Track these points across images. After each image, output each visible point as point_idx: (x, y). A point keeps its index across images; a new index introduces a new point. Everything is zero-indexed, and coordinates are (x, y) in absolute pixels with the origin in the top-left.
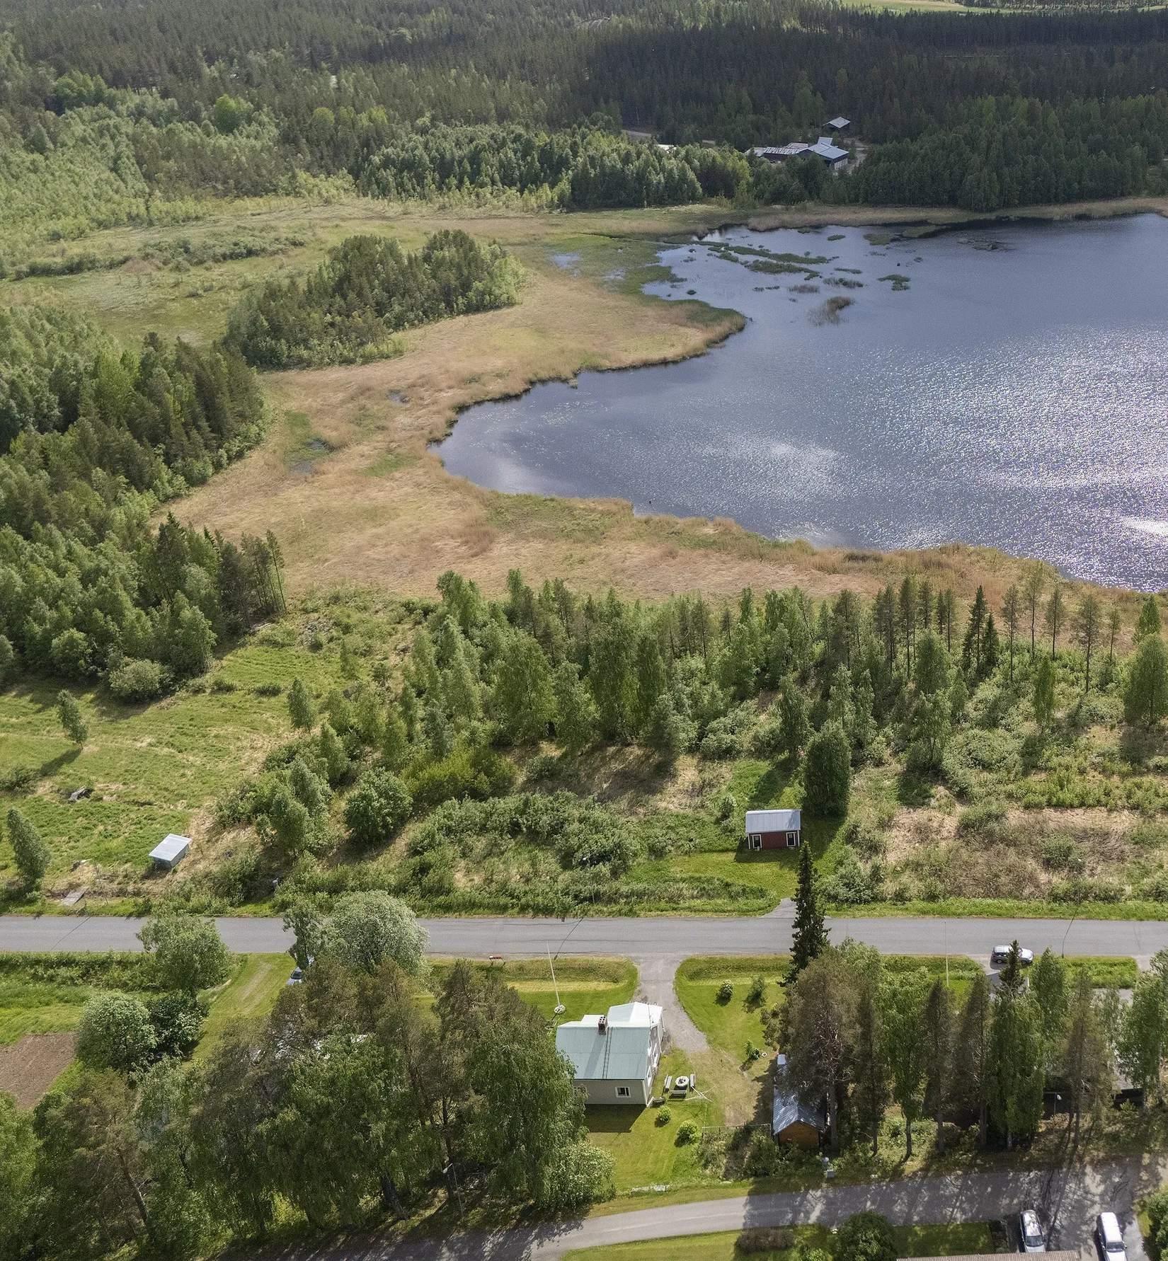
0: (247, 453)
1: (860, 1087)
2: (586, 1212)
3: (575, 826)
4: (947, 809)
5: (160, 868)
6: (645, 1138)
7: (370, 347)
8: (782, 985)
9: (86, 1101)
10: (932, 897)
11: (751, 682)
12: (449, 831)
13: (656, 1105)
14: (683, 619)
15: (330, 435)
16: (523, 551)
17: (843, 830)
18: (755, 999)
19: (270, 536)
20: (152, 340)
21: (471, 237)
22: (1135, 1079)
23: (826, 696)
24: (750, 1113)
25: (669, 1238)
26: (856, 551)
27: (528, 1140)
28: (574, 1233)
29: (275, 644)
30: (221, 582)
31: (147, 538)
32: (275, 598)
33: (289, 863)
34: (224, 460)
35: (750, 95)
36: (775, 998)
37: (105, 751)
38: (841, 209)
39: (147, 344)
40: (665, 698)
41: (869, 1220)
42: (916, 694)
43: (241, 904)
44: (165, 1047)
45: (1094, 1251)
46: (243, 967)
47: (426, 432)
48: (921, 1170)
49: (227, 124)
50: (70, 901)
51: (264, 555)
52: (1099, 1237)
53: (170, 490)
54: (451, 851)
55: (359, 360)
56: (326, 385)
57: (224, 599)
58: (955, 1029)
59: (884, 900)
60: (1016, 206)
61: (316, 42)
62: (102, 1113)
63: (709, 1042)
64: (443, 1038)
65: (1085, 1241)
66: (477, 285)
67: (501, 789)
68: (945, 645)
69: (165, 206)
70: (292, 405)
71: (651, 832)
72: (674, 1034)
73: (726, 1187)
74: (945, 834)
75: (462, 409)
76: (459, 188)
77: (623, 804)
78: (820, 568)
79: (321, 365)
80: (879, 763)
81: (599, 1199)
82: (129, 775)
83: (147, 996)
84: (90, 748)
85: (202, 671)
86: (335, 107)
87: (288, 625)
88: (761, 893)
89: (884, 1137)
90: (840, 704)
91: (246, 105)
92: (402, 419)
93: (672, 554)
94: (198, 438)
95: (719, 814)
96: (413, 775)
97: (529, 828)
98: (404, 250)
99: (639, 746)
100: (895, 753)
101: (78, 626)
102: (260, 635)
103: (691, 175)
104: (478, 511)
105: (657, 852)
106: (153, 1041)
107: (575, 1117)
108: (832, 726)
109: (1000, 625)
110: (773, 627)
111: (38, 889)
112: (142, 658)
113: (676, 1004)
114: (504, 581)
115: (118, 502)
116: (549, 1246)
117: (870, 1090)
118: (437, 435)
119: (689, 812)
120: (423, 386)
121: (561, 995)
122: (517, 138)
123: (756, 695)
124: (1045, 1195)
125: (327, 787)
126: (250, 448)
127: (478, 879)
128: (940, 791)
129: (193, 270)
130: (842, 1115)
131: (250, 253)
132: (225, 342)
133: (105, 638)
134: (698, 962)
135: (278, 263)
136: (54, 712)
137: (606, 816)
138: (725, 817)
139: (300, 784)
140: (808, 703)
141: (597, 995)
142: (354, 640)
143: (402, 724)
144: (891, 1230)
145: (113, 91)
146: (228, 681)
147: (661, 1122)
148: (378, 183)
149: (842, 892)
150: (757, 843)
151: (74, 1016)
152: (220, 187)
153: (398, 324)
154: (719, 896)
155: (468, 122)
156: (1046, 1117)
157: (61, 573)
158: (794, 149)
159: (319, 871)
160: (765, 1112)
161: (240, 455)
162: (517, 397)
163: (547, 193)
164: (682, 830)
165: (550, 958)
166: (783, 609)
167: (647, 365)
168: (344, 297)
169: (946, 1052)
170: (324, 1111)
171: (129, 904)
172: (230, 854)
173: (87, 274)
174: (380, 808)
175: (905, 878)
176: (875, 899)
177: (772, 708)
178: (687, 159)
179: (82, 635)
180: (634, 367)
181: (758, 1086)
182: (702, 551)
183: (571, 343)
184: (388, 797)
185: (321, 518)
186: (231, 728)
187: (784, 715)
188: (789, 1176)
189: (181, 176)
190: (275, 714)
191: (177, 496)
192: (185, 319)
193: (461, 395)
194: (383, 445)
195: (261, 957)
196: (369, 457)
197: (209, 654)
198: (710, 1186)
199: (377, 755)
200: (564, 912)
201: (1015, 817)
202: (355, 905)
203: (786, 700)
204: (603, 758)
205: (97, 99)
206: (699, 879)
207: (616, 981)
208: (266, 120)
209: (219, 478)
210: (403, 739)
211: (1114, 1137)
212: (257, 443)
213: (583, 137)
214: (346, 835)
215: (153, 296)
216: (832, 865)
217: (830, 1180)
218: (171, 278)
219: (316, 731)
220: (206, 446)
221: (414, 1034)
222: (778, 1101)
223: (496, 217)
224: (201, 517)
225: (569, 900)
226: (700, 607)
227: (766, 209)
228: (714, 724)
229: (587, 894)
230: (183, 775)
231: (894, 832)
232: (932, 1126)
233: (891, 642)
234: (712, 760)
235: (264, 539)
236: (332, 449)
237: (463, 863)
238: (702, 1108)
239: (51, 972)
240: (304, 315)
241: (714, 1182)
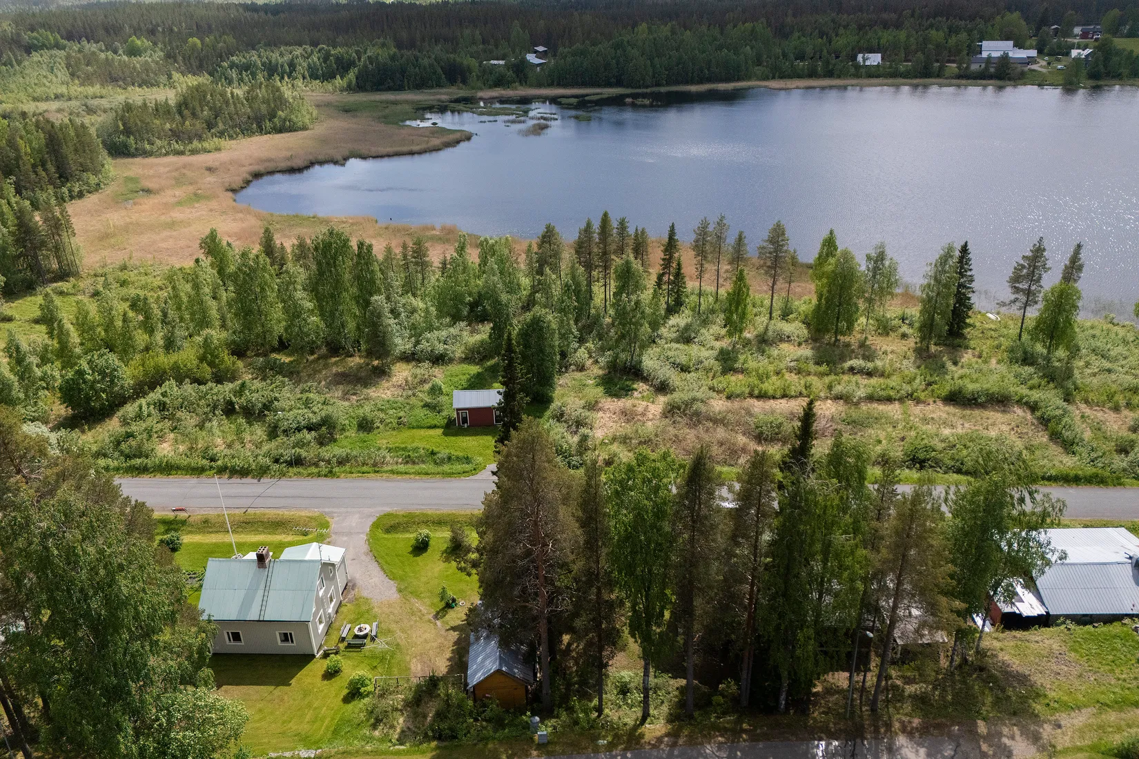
0: (87, 195)
4: (650, 399)
6: (306, 693)
7: (197, 146)
12: (162, 407)
15: (153, 186)
17: (549, 412)
18: (455, 550)
24: (441, 666)
29: (61, 292)
32: (70, 264)
42: (613, 324)
47: (225, 186)
48: (664, 735)
55: (188, 153)
56: (160, 165)
63: (400, 591)
67: (222, 378)
69: (80, 89)
70: (131, 174)
71: (360, 412)
72: (360, 582)
73: (401, 753)
74: (651, 417)
75: (257, 176)
77: (339, 393)
80: (582, 369)
87: (77, 283)
88: (467, 460)
89: (610, 695)
91: (147, 43)
92: (210, 179)
95: (428, 400)
97: (242, 407)
99: (361, 356)
100: (596, 362)
102: (49, 288)
104: (255, 223)
105: (365, 428)
113: (367, 554)
118: (236, 187)
119: (400, 399)
120: (231, 164)
121: (241, 544)
123: (468, 320)
126: (90, 193)
127: (182, 448)
128: (641, 386)
130: (556, 670)
134: (396, 516)
137: (317, 397)
141: (281, 546)
146: (9, 315)
147: (331, 674)
148: (226, 79)
150: (465, 420)
152: (121, 83)
153: (221, 136)
154: (424, 462)
160: (460, 662)
161: (81, 197)
162: (299, 170)
164: (393, 410)
165: (239, 512)
174: (93, 382)
175: (614, 449)
181: (454, 635)
184: (103, 373)
185: (130, 227)
188: (485, 739)
189: (95, 74)
193: (259, 169)
194: (191, 191)
196: (178, 197)
198: (380, 752)
200: (262, 472)
201: (719, 405)
204: (326, 365)
206: (404, 449)
207: (305, 534)
208: (158, 49)
212: (97, 190)
214: (65, 414)
217: (541, 746)
222: (475, 650)
225: (267, 462)
228: (428, 335)
229: (287, 458)
231: (600, 414)
232: (670, 683)
234: (426, 363)
236: (151, 193)
237: (171, 435)
238: (383, 659)
241: (384, 747)
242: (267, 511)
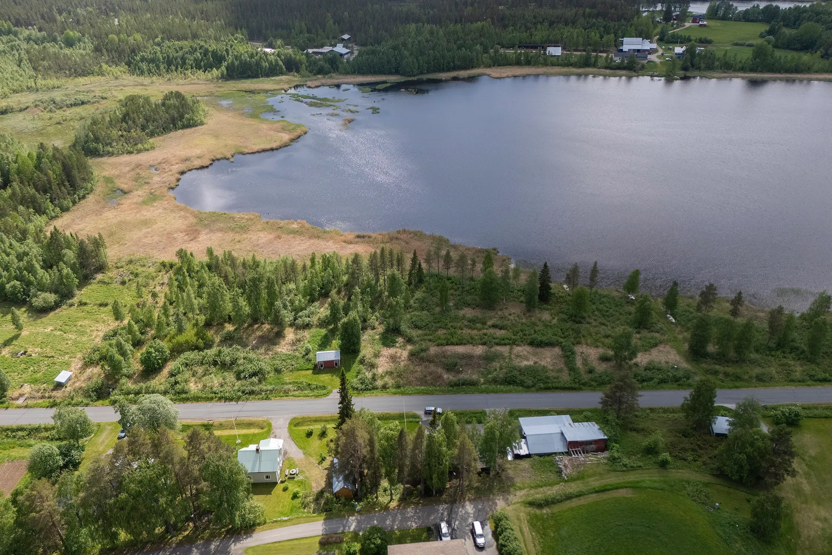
0: (87, 196)
1: (369, 472)
2: (254, 530)
3: (242, 361)
4: (403, 347)
5: (59, 386)
6: (278, 497)
7: (140, 146)
8: (335, 428)
9: (34, 493)
10: (399, 387)
11: (316, 294)
12: (187, 365)
13: (282, 482)
14: (285, 267)
15: (124, 187)
16: (213, 238)
17: (358, 359)
18: (323, 434)
19: (100, 235)
20: (42, 146)
21: (183, 93)
22: (487, 463)
23: (349, 299)
24: (323, 484)
25: (290, 540)
26: (361, 233)
27: (228, 501)
28: (249, 540)
29: (104, 283)
30: (79, 256)
31: (45, 238)
32: (104, 263)
33: (117, 381)
34: (77, 200)
35: (306, 24)
36: (332, 434)
37: (32, 334)
38: (348, 76)
39: (39, 148)
40: (278, 303)
41: (375, 530)
42: (388, 297)
43: (96, 401)
44: (66, 466)
45: (471, 537)
46: (98, 429)
47: (167, 184)
48: (397, 506)
49: (70, 43)
50: (20, 402)
51: (98, 243)
52: (473, 532)
53: (53, 214)
54: (187, 374)
55: (135, 152)
56: (121, 164)
57: (81, 263)
58: (410, 446)
59: (377, 389)
60: (425, 74)
61: (108, 4)
62: (41, 497)
63: (304, 454)
64: (189, 459)
65: (467, 534)
66: (186, 116)
67: (208, 345)
68: (400, 276)
69: (43, 82)
70: (106, 174)
71: (275, 362)
72: (288, 451)
73: (314, 517)
74: (403, 359)
75: (182, 173)
76: (176, 71)
77: (262, 350)
78: (345, 242)
79: (118, 155)
80: (373, 328)
81: (259, 524)
82: (42, 344)
83: (58, 443)
84: (25, 333)
85: (73, 296)
86: (118, 34)
87: (110, 274)
88: (324, 388)
89: (380, 492)
90: (356, 304)
91: (78, 34)
92: (156, 179)
93: (279, 237)
94: (65, 190)
95: (304, 353)
96: (170, 341)
97: (221, 362)
98: (153, 100)
99: (268, 324)
100: (380, 324)
101: (16, 278)
102: (97, 280)
103: (281, 63)
104: (193, 220)
105: (278, 371)
106: (61, 463)
107: (247, 490)
108: (353, 314)
109: (424, 265)
110: (325, 270)
111: (5, 397)
112: (46, 292)
113: (289, 438)
114: (205, 251)
115: (31, 221)
116: (239, 545)
117: (375, 473)
118: (172, 185)
119: (291, 352)
120: (164, 163)
121: (239, 436)
122: (201, 47)
123: (319, 299)
124: (449, 515)
125: (132, 348)
126: (88, 194)
127: (200, 386)
128: (400, 340)
129: (58, 112)
130: (363, 484)
131: (83, 103)
132: (74, 145)
133: (29, 284)
134: (298, 419)
135: (96, 108)
136: (9, 317)
137: (254, 356)
138: (307, 354)
139: (120, 347)
140: (342, 303)
141: (254, 435)
142: (140, 279)
143: (163, 318)
144: (385, 533)
145: (16, 28)
146: (84, 301)
147: (285, 489)
148: (139, 69)
149: (359, 386)
150: (322, 366)
151: (27, 453)
152: (67, 72)
153: (152, 135)
154: (306, 390)
155: (179, 40)
156: (449, 481)
157: (8, 255)
158: (326, 49)
159: (130, 385)
160: (329, 484)
161: (84, 197)
162: (207, 167)
163: (215, 72)
164: (289, 361)
165: (233, 419)
166: (329, 261)
167: (264, 151)
168: (127, 123)
169: (406, 456)
170: (139, 494)
171: (47, 402)
172: (90, 378)
173: (10, 115)
174: (156, 356)
175: (386, 379)
176: (374, 388)
177: (326, 305)
178: (279, 55)
179: (19, 283)
180: (259, 152)
181: (326, 472)
182: (292, 235)
183: (231, 142)
184: (159, 351)
185: (122, 225)
186: (86, 322)
187: (332, 310)
188: (341, 511)
189: (50, 68)
190: (106, 314)
191: (56, 217)
192: (56, 134)
193: (182, 167)
194: (148, 191)
195: (107, 423)
196: (142, 196)
197: (75, 288)
198: (307, 517)
199: (153, 332)
200: (238, 399)
201: (433, 350)
202: (147, 400)
203: (332, 302)
204: (253, 330)
205: (9, 32)
206: (296, 383)
207: (262, 429)
208: (87, 41)
209: (75, 208)
210: (165, 324)
211: (477, 488)
212: (91, 191)
213: (231, 46)
214: (141, 369)
215: (40, 124)
216: (355, 374)
217: (359, 512)
218: (48, 115)
219: (126, 322)
220: (69, 194)
221: (176, 459)
222: (335, 479)
223: (193, 84)
224: (68, 226)
225: (240, 393)
226: (294, 262)
227: (314, 78)
228: (300, 314)
229: (247, 391)
230: (67, 344)
231: (381, 359)
232: (401, 487)
233: (377, 275)
234: (300, 330)
235: (97, 236)
236: (125, 193)
237: (193, 379)
238: (302, 482)
239: (14, 434)
240: (109, 132)
241: (309, 515)
242: (245, 418)
